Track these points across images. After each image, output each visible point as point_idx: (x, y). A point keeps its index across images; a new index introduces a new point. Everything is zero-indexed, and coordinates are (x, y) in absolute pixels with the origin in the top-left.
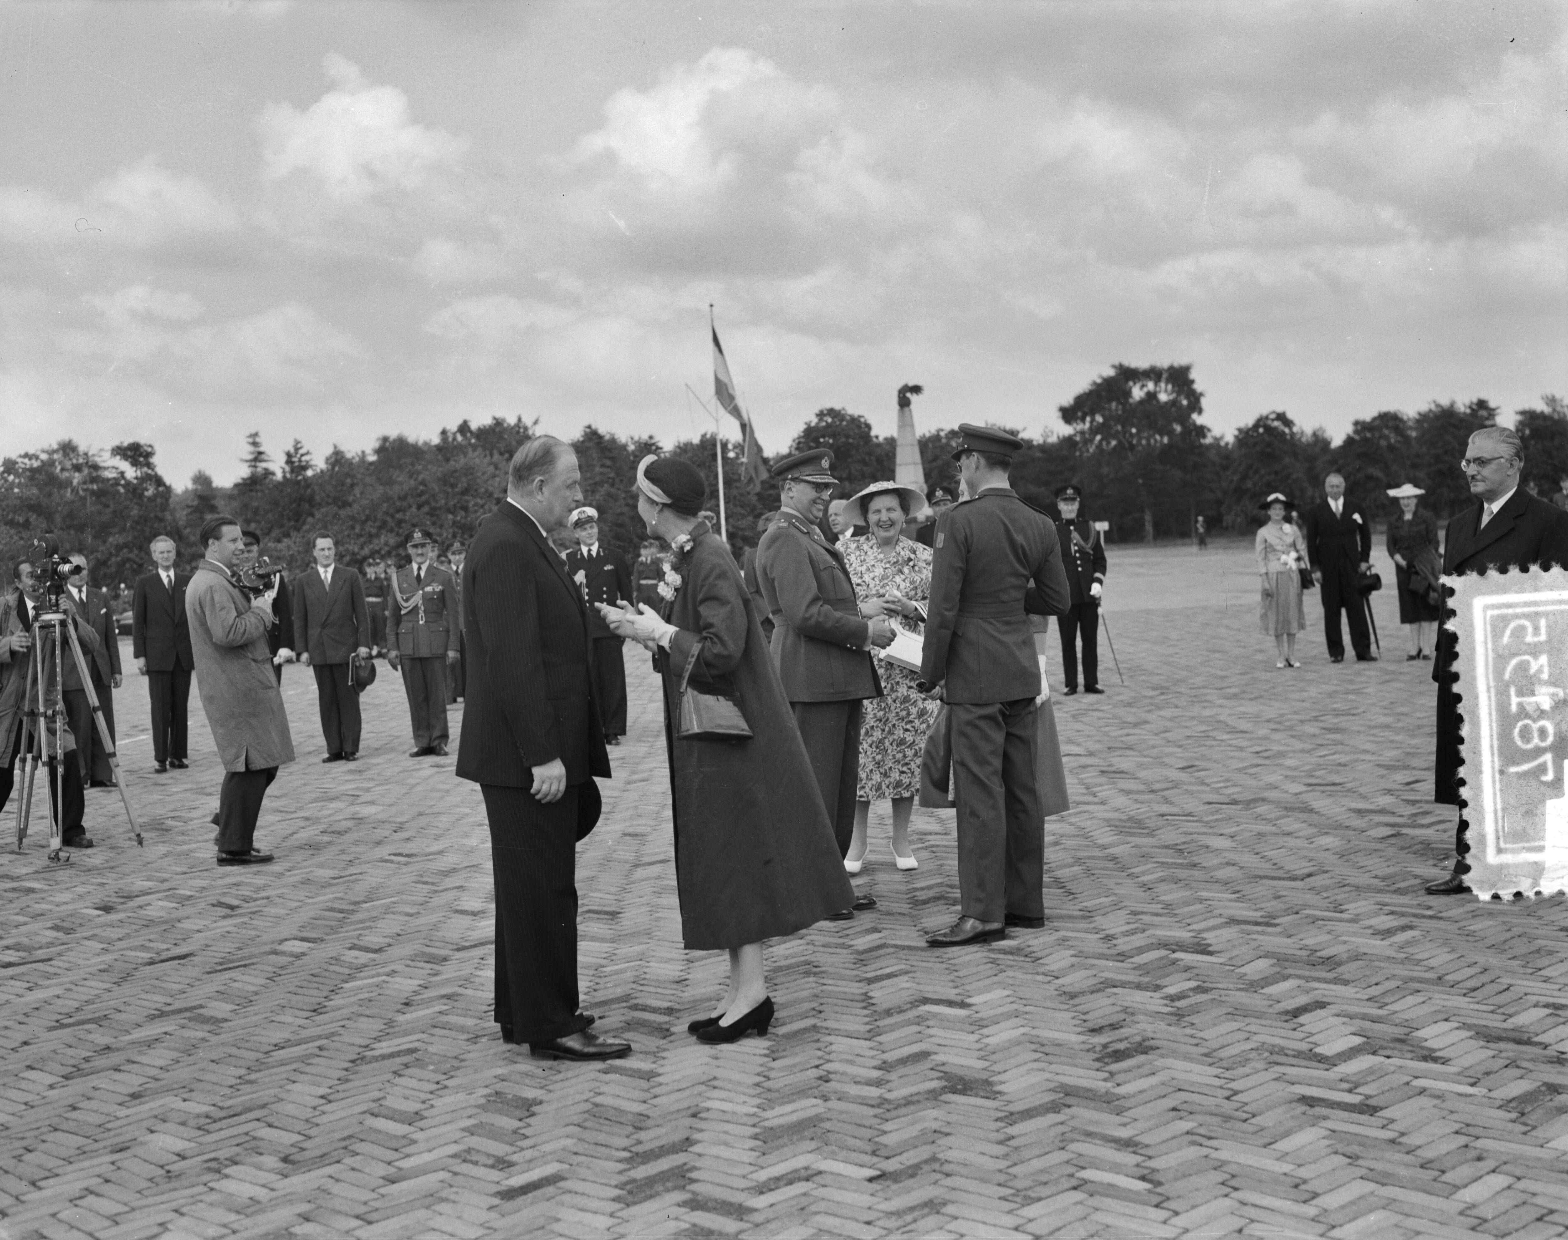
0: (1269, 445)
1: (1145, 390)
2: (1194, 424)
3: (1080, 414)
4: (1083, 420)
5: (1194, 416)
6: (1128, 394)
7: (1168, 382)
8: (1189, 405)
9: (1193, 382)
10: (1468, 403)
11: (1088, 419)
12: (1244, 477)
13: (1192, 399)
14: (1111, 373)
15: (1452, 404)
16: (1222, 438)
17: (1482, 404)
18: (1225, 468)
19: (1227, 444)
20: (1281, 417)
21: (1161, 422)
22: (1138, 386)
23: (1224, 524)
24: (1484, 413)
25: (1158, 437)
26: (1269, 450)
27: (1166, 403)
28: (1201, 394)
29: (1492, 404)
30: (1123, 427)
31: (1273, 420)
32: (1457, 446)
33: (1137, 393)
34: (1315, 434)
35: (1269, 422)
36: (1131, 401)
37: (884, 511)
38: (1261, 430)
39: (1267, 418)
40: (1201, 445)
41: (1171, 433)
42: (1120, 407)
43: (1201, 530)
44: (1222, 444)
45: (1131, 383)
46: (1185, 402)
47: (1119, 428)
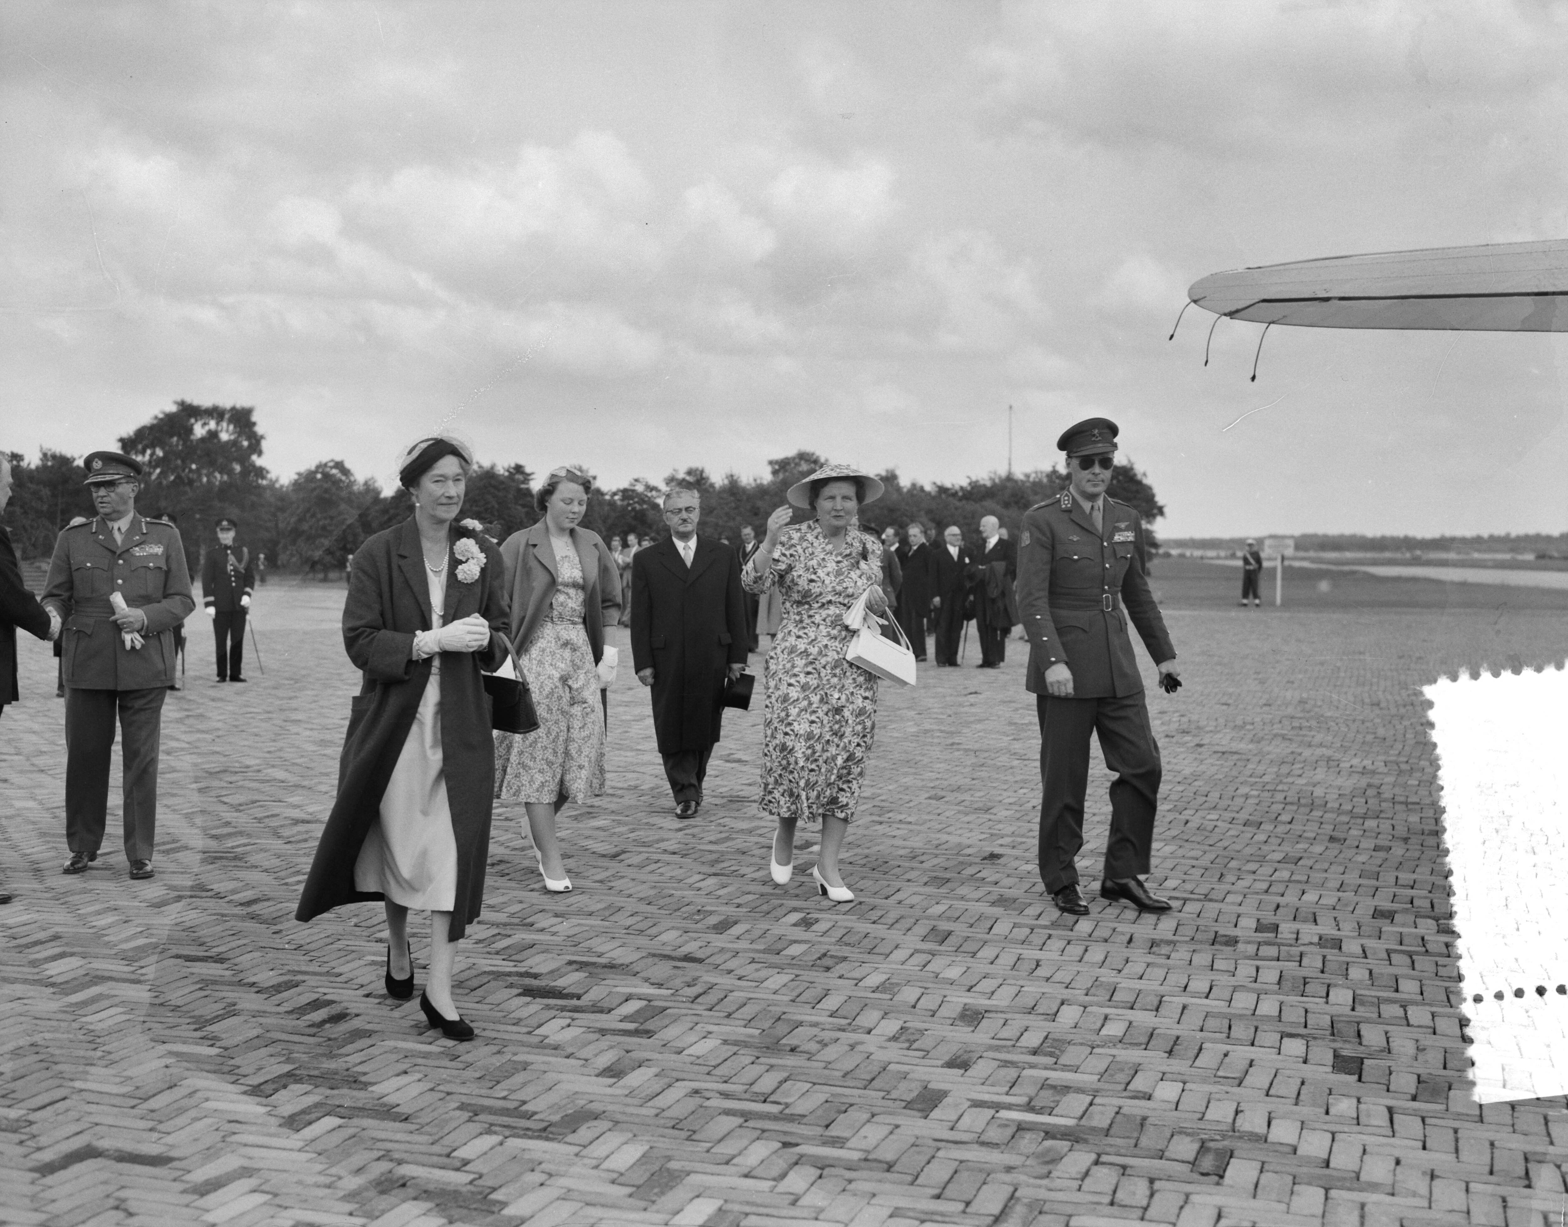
0: (326, 491)
1: (207, 428)
2: (253, 465)
3: (140, 447)
4: (143, 452)
5: (254, 457)
6: (190, 430)
7: (230, 421)
8: (250, 446)
9: (254, 424)
10: (506, 466)
11: (149, 452)
12: (301, 520)
13: (254, 441)
14: (173, 409)
15: (492, 467)
16: (277, 480)
17: (519, 469)
18: (282, 510)
19: (282, 486)
20: (339, 465)
21: (220, 460)
22: (199, 423)
23: (279, 563)
24: (520, 477)
25: (218, 475)
26: (327, 496)
27: (227, 442)
28: (262, 437)
29: (528, 470)
30: (183, 461)
31: (332, 468)
32: (496, 506)
33: (199, 430)
34: (366, 483)
35: (328, 469)
36: (192, 437)
37: (839, 499)
38: (319, 476)
39: (326, 465)
40: (259, 487)
41: (230, 472)
42: (181, 443)
43: (262, 567)
44: (277, 486)
45: (193, 420)
46: (245, 444)
47: (179, 462)
